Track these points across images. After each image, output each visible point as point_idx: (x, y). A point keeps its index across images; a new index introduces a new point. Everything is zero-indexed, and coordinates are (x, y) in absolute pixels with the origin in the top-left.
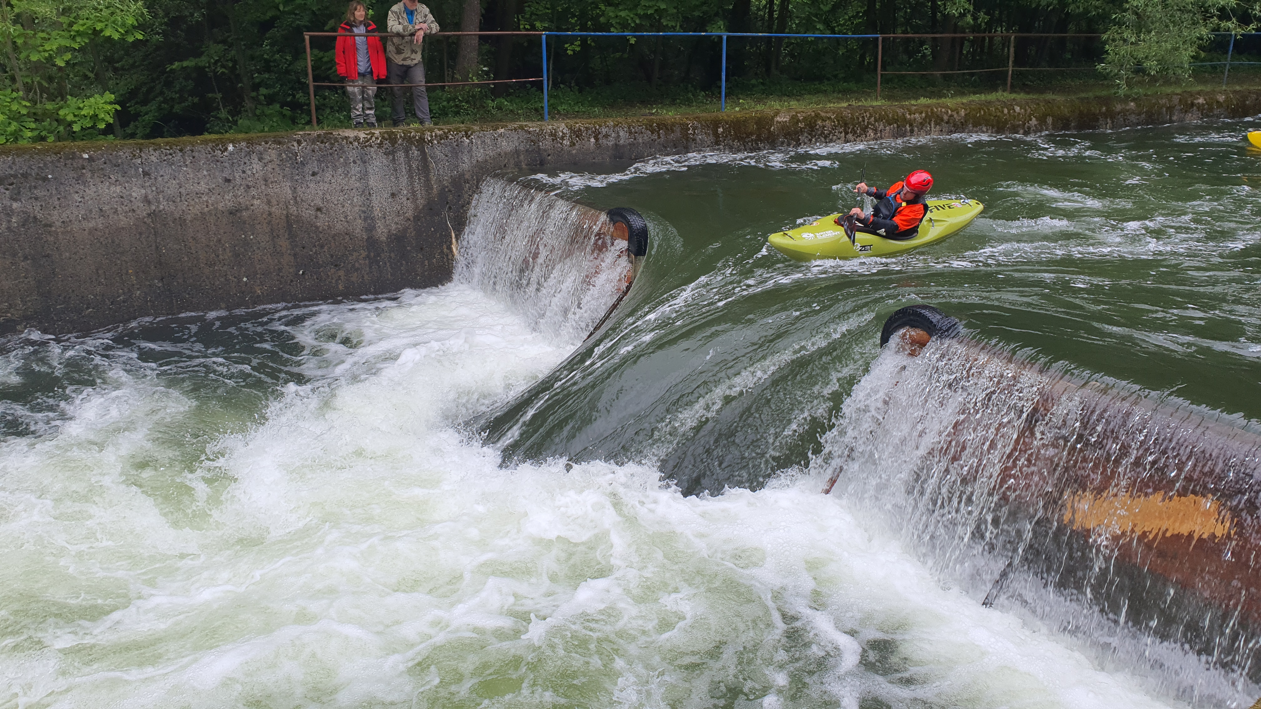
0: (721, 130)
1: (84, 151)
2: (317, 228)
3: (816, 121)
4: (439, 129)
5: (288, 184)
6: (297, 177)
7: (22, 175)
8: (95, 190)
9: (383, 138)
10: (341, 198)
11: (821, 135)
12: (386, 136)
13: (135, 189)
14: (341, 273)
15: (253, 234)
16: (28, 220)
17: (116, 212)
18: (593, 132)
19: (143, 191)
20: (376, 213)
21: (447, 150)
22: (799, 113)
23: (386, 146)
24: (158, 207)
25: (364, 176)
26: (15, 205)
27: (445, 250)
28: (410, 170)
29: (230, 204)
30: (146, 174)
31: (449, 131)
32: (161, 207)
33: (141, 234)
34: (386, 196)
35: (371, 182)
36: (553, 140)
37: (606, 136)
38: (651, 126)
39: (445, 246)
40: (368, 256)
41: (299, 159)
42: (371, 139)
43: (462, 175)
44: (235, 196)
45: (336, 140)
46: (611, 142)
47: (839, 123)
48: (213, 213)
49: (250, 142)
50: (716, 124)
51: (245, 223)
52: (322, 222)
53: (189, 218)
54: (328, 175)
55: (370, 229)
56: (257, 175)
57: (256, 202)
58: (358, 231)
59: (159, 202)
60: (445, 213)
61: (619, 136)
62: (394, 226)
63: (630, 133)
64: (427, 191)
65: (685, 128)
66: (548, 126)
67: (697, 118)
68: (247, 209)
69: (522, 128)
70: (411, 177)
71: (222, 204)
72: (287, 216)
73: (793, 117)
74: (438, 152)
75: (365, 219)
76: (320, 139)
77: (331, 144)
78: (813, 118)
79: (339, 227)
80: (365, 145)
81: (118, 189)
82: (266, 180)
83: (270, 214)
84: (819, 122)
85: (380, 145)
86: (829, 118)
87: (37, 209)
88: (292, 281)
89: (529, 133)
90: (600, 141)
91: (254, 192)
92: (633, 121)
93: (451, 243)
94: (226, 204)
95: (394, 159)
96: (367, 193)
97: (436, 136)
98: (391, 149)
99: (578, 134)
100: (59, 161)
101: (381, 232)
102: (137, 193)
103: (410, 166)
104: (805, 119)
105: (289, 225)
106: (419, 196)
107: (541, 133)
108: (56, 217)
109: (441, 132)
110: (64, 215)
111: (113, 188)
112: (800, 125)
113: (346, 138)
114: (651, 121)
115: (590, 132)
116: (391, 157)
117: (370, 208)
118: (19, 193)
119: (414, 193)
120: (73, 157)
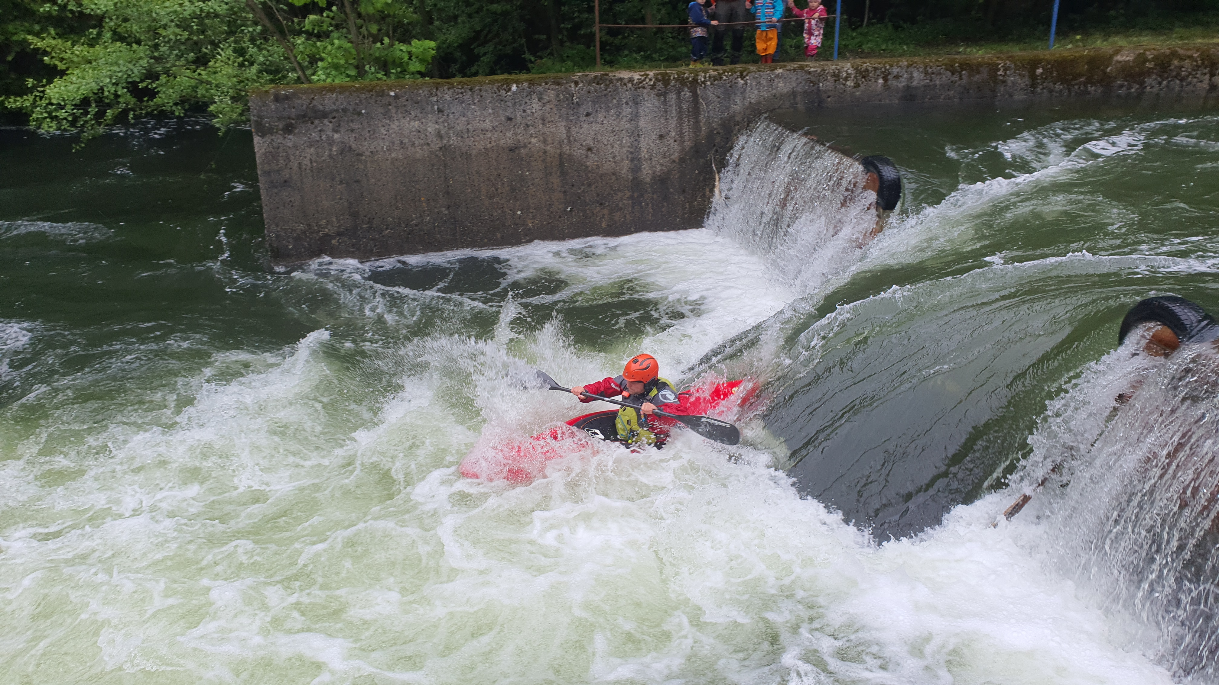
0: (1039, 71)
1: (391, 90)
2: (587, 167)
3: (1171, 60)
4: (714, 70)
5: (563, 124)
6: (572, 118)
7: (343, 109)
8: (397, 124)
9: (657, 79)
10: (611, 139)
11: (1175, 77)
12: (659, 77)
13: (430, 124)
14: (606, 211)
15: (528, 171)
16: (346, 149)
17: (413, 144)
18: (883, 73)
19: (437, 126)
20: (643, 154)
21: (719, 92)
22: (1149, 50)
23: (658, 88)
24: (449, 141)
25: (635, 118)
26: (336, 136)
27: (707, 193)
28: (680, 112)
29: (510, 141)
30: (440, 111)
31: (725, 71)
32: (452, 142)
33: (433, 165)
34: (654, 137)
35: (642, 124)
36: (836, 81)
37: (897, 77)
38: (952, 66)
39: (707, 190)
40: (631, 197)
41: (575, 100)
42: (644, 80)
43: (732, 117)
44: (516, 134)
45: (611, 81)
46: (902, 83)
47: (1203, 63)
48: (495, 148)
49: (532, 83)
50: (1034, 64)
51: (522, 159)
52: (591, 162)
53: (474, 152)
54: (601, 117)
55: (636, 170)
56: (536, 115)
57: (534, 140)
58: (624, 171)
59: (449, 137)
60: (710, 155)
61: (911, 77)
62: (659, 168)
63: (926, 73)
64: (695, 133)
65: (993, 68)
66: (831, 67)
67: (1011, 58)
68: (525, 146)
69: (802, 68)
70: (680, 119)
71: (503, 142)
72: (560, 155)
73: (1139, 55)
74: (710, 93)
75: (632, 160)
76: (597, 80)
77: (606, 85)
78: (1167, 56)
79: (607, 167)
80: (639, 86)
81: (416, 124)
82: (543, 120)
83: (545, 152)
84: (1176, 62)
85: (653, 87)
86: (1190, 57)
87: (352, 140)
88: (560, 217)
89: (810, 73)
90: (890, 82)
91: (532, 131)
92: (931, 61)
93: (714, 186)
94: (507, 141)
95: (665, 99)
96: (636, 134)
97: (710, 77)
98: (663, 90)
99: (864, 74)
100: (371, 98)
101: (646, 173)
102: (431, 128)
103: (681, 108)
104: (1155, 58)
105: (562, 164)
106: (687, 138)
107: (821, 75)
108: (366, 147)
109: (715, 73)
110: (372, 147)
111: (412, 123)
112: (1148, 65)
113: (621, 79)
114: (954, 61)
115: (878, 72)
116: (662, 98)
117: (638, 149)
118: (339, 126)
119: (681, 135)
120: (382, 94)
